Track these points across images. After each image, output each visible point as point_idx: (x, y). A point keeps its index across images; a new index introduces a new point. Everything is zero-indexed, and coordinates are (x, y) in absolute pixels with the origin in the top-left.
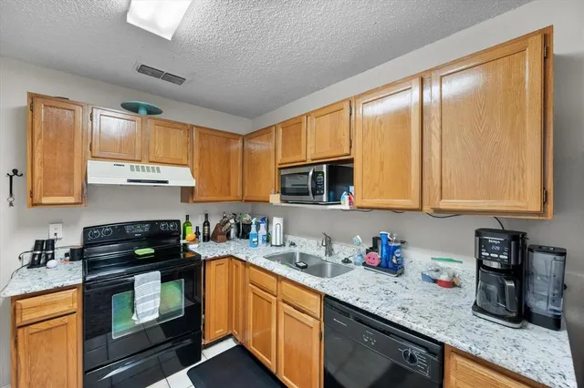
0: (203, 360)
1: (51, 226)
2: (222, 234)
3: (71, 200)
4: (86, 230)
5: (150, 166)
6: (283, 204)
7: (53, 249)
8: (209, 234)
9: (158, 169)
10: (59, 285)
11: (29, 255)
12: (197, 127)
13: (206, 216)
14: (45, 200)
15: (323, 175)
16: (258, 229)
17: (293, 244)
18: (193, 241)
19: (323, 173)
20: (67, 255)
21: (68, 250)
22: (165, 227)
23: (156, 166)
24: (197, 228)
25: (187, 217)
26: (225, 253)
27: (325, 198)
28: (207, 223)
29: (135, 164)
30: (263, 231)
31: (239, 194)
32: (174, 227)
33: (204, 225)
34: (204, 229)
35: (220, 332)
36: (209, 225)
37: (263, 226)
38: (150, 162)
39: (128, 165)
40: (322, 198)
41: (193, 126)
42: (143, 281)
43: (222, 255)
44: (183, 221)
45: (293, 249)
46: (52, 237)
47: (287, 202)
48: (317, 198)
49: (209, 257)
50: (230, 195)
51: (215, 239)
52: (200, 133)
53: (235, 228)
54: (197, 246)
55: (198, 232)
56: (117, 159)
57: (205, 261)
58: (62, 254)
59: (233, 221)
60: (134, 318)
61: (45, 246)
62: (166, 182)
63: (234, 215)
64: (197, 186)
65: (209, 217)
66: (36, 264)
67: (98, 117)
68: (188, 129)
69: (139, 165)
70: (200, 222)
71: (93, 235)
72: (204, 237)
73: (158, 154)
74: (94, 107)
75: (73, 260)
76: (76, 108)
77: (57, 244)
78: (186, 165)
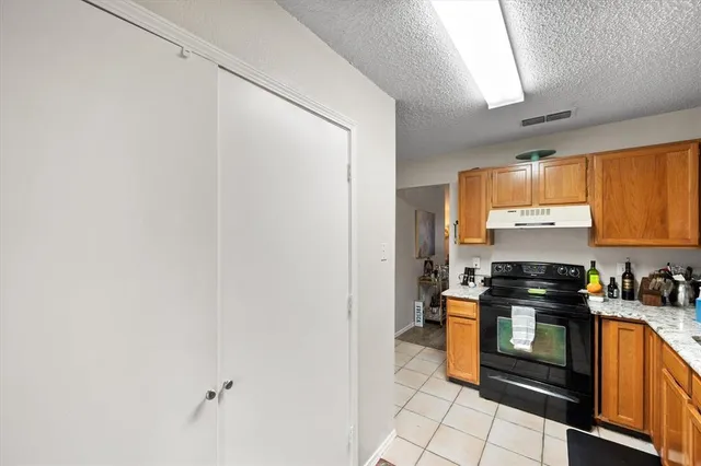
1: (474, 259)
2: (650, 293)
3: (479, 241)
4: (493, 264)
5: (540, 209)
7: (474, 275)
9: (548, 210)
10: (466, 296)
11: (462, 277)
12: (597, 154)
13: (628, 265)
14: (467, 240)
18: (597, 293)
20: (483, 281)
21: (483, 278)
22: (564, 271)
23: (546, 208)
24: (613, 279)
25: (593, 263)
28: (628, 275)
29: (525, 209)
32: (576, 273)
33: (624, 277)
34: (623, 282)
36: (632, 277)
38: (541, 205)
39: (519, 210)
41: (593, 155)
42: (518, 313)
43: (628, 317)
44: (588, 267)
46: (474, 267)
49: (604, 313)
50: (668, 237)
51: (640, 299)
52: (603, 162)
53: (687, 289)
54: (601, 299)
55: (613, 285)
56: (510, 206)
57: (601, 318)
58: (479, 280)
59: (679, 278)
60: (511, 341)
61: (470, 272)
62: (552, 224)
63: (690, 269)
64: (599, 226)
65: (632, 266)
66: (465, 283)
67: (496, 175)
68: (587, 161)
69: (530, 209)
70: (618, 272)
71: (498, 269)
72: (623, 292)
73: (548, 196)
74: (494, 168)
75: (485, 286)
76: (482, 174)
77: (476, 272)
78: (586, 202)
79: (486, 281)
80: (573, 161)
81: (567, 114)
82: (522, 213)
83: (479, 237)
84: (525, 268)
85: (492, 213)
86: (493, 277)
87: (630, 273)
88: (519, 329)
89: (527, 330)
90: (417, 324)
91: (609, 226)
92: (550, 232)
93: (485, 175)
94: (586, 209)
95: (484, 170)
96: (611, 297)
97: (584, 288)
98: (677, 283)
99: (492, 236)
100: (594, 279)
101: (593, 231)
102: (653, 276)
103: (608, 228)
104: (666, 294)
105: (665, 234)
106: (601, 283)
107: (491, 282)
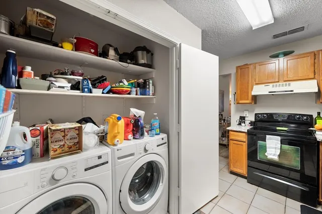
1: (245, 111)
3: (248, 102)
4: (256, 114)
5: (284, 83)
7: (244, 120)
9: (289, 84)
11: (238, 121)
14: (240, 102)
20: (249, 123)
21: (250, 122)
23: (287, 83)
25: (319, 113)
29: (275, 84)
32: (307, 119)
38: (285, 81)
39: (271, 85)
41: (319, 51)
42: (270, 139)
44: (315, 116)
46: (245, 116)
56: (266, 83)
58: (247, 122)
60: (266, 154)
61: (242, 119)
62: (292, 91)
66: (240, 124)
67: (258, 67)
68: (315, 55)
69: (278, 84)
71: (258, 117)
73: (290, 76)
74: (256, 63)
75: (251, 126)
76: (250, 66)
77: (246, 119)
78: (314, 78)
80: (305, 55)
81: (302, 29)
82: (273, 86)
83: (248, 100)
84: (274, 116)
85: (255, 87)
86: (255, 121)
88: (270, 148)
89: (276, 148)
92: (290, 95)
94: (314, 82)
95: (251, 64)
97: (313, 127)
99: (255, 98)
100: (319, 122)
107: (254, 124)
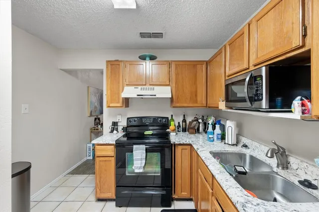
0: (172, 208)
1: (118, 116)
2: (191, 128)
3: (118, 105)
4: (128, 119)
5: (150, 87)
6: (229, 110)
7: (117, 126)
8: (186, 127)
9: (153, 88)
10: (107, 142)
11: (111, 128)
12: (174, 61)
13: (184, 115)
14: (111, 105)
15: (262, 80)
16: (214, 128)
17: (245, 146)
18: (174, 131)
19: (261, 76)
20: (122, 129)
21: (122, 127)
22: (160, 121)
23: (152, 87)
24: (179, 123)
25: (172, 116)
26: (187, 142)
27: (264, 104)
28: (184, 121)
29: (143, 87)
30: (218, 130)
31: (204, 102)
32: (165, 121)
33: (183, 122)
35: (185, 194)
36: (185, 122)
37: (217, 126)
38: (150, 85)
39: (140, 87)
40: (261, 105)
41: (172, 61)
42: (137, 149)
43: (185, 143)
44: (170, 118)
45: (244, 150)
46: (118, 121)
47: (231, 108)
48: (256, 104)
49: (176, 143)
50: (197, 103)
51: (188, 131)
52: (176, 65)
53: (202, 125)
54: (175, 134)
55: (179, 126)
56: (136, 85)
57: (175, 145)
58: (120, 128)
59: (200, 121)
60: (133, 167)
61: (115, 124)
62: (155, 95)
63: (203, 116)
64: (174, 97)
65: (186, 116)
66: (112, 132)
67: (128, 66)
68: (170, 64)
69: (145, 87)
70: (181, 119)
71: (130, 121)
72: (183, 129)
73: (154, 80)
74: (127, 61)
75: (123, 132)
76: (121, 63)
77: (119, 124)
78: (169, 85)
79: (124, 129)
80: (164, 63)
81: (159, 35)
82: (141, 89)
83: (118, 103)
84: (143, 120)
85: (126, 89)
86: (128, 127)
87: (185, 120)
88: (137, 160)
89: (141, 159)
90: (89, 158)
91: (178, 98)
92: (154, 100)
93: (122, 65)
94: (169, 88)
95: (121, 61)
96: (178, 131)
97: (169, 129)
98: (199, 123)
99: (127, 102)
100: (172, 123)
101: (172, 99)
102: (193, 121)
103: (177, 98)
104: (196, 128)
105: (196, 102)
106: (175, 126)
107: (127, 130)
